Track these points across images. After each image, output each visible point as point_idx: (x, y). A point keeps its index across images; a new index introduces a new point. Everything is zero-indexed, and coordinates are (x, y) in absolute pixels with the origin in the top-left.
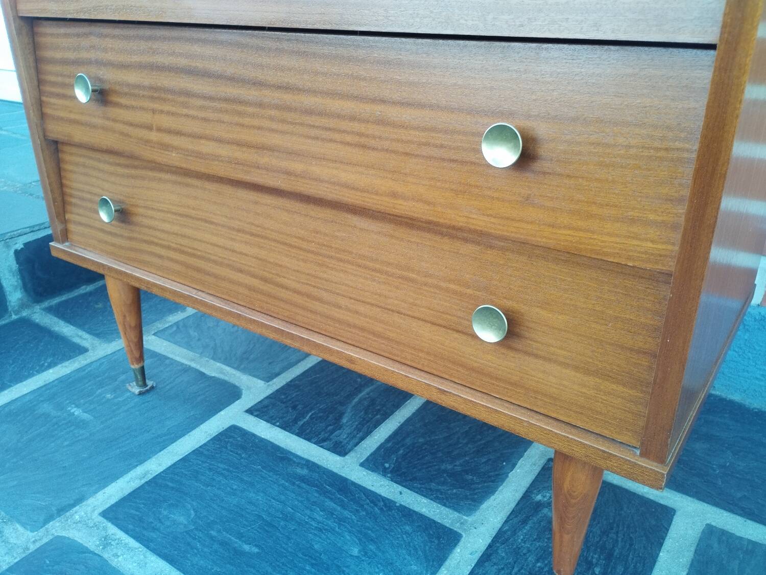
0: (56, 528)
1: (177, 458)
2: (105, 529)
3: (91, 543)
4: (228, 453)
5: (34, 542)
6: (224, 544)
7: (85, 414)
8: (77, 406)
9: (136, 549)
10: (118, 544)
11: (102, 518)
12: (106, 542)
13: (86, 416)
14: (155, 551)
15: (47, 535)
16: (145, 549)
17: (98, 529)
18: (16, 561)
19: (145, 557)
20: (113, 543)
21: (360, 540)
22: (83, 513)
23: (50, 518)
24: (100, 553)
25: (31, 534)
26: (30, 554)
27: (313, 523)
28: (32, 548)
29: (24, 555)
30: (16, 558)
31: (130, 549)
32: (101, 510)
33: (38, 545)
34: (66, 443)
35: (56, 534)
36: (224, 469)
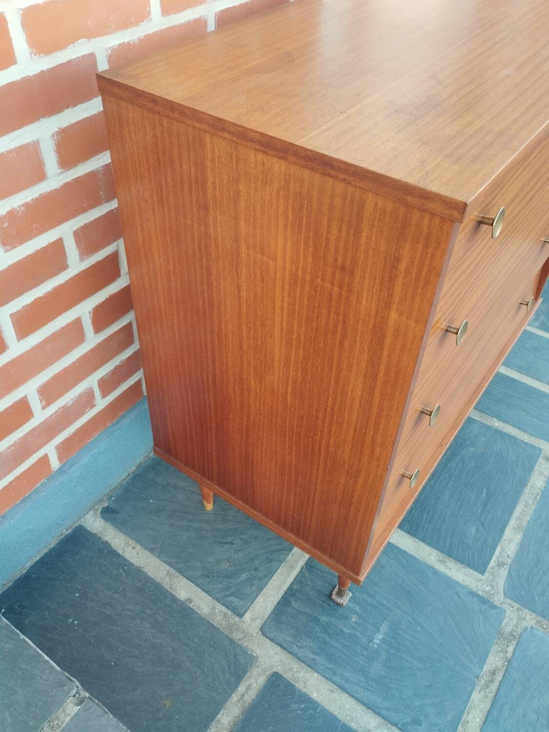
0: (498, 599)
1: (422, 545)
2: (492, 568)
3: (504, 573)
4: (413, 515)
5: (513, 607)
6: (485, 505)
7: (381, 629)
8: (371, 641)
9: (501, 547)
10: (501, 558)
11: (486, 572)
12: (501, 565)
13: (384, 628)
14: (501, 537)
15: (505, 602)
16: (501, 542)
17: (494, 572)
18: (528, 612)
19: (505, 540)
20: (501, 561)
21: (465, 447)
22: (484, 586)
23: (493, 607)
24: (509, 565)
25: (508, 612)
26: (521, 605)
27: (459, 467)
28: (516, 606)
29: (523, 609)
30: (527, 613)
31: (502, 550)
32: (480, 576)
33: (513, 604)
34: (419, 629)
35: (503, 597)
36: (428, 514)
